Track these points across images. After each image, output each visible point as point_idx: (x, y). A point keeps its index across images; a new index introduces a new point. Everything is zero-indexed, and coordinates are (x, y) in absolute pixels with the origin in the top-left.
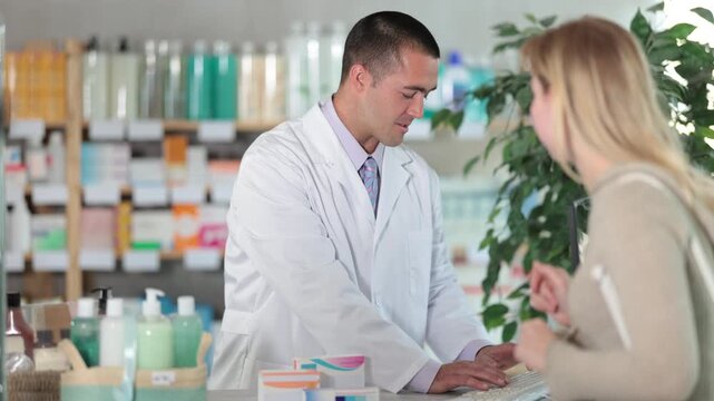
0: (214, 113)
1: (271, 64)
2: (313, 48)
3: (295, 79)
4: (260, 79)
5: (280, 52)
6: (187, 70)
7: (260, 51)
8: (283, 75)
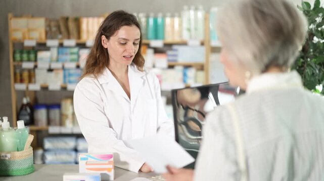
0: (156, 37)
1: (177, 20)
2: (192, 12)
3: (185, 25)
4: (173, 26)
5: (180, 16)
6: (147, 22)
7: (172, 16)
8: (181, 25)
